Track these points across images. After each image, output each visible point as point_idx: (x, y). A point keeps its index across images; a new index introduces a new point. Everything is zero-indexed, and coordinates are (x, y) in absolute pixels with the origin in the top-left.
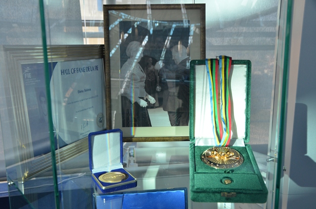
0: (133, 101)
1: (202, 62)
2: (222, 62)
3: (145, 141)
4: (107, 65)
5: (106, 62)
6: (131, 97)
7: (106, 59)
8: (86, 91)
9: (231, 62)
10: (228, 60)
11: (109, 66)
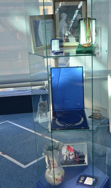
0: (63, 33)
1: (82, 19)
2: (88, 19)
3: (67, 47)
4: (55, 21)
5: (54, 20)
6: (62, 32)
7: (54, 19)
8: (48, 30)
9: (90, 19)
10: (89, 19)
11: (55, 22)
